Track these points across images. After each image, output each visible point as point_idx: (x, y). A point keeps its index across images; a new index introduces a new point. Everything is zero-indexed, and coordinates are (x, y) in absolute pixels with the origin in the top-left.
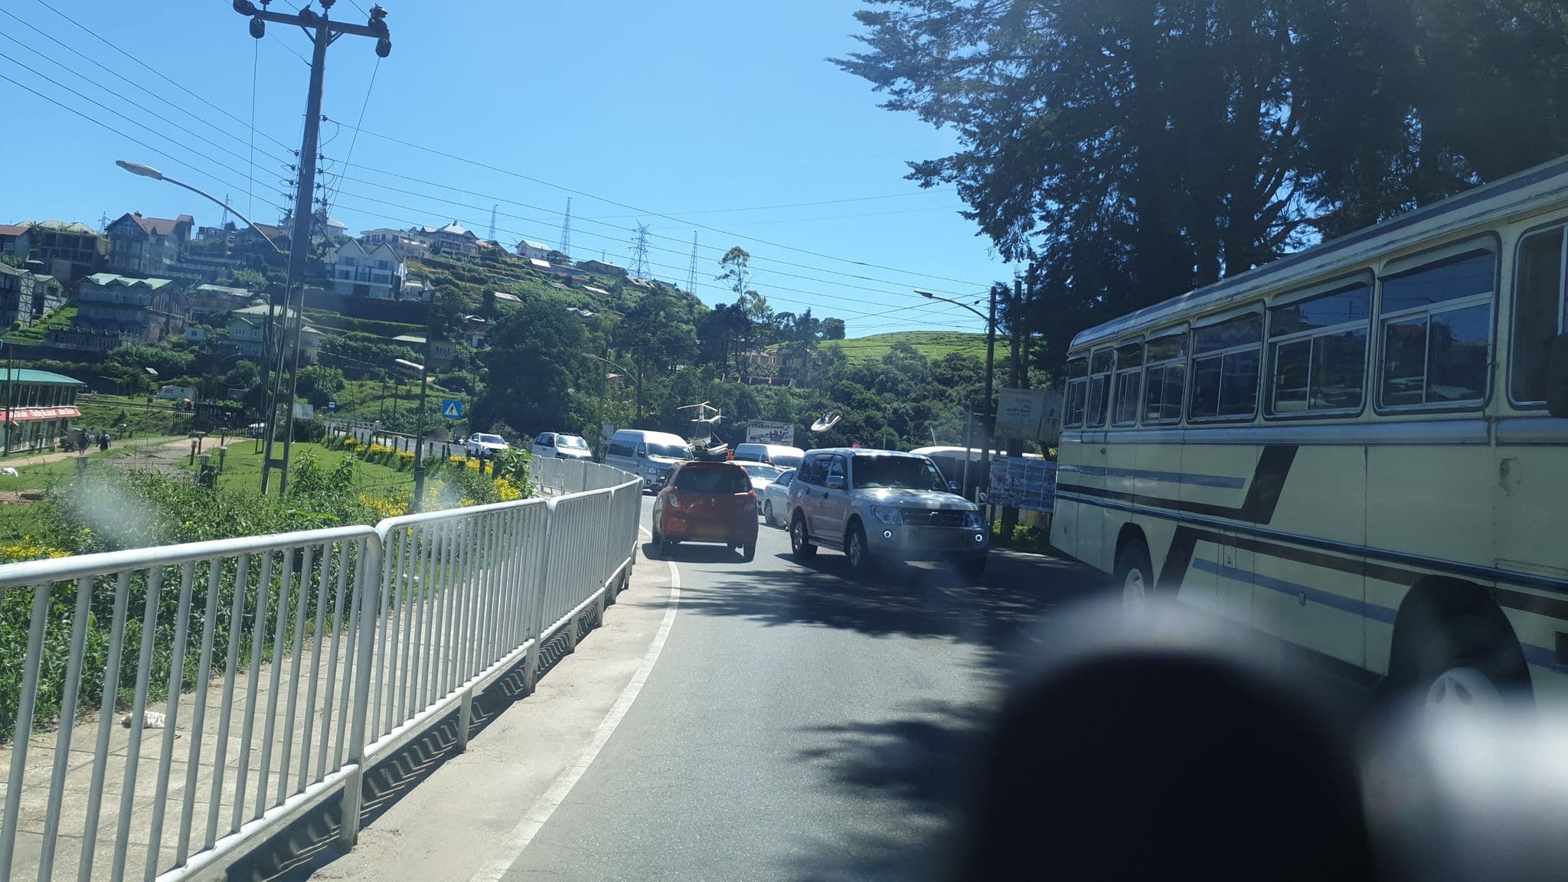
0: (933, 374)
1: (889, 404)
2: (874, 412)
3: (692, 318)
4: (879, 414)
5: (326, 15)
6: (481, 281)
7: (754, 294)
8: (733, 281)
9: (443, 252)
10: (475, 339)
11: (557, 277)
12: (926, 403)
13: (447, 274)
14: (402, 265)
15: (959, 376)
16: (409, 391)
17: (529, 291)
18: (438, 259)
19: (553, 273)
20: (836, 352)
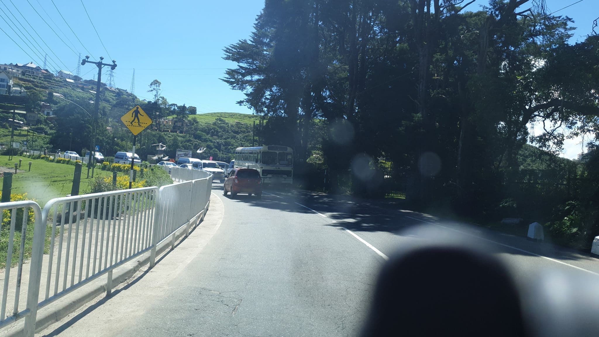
0: (231, 130)
1: (215, 140)
2: (210, 143)
3: (134, 104)
4: (212, 144)
5: (102, 62)
6: (46, 88)
7: (163, 98)
8: (154, 92)
9: (27, 74)
10: (46, 112)
11: (78, 87)
12: (229, 140)
13: (30, 85)
14: (11, 80)
15: (241, 130)
16: (20, 133)
17: (67, 92)
18: (24, 77)
19: (75, 85)
20: (195, 120)
